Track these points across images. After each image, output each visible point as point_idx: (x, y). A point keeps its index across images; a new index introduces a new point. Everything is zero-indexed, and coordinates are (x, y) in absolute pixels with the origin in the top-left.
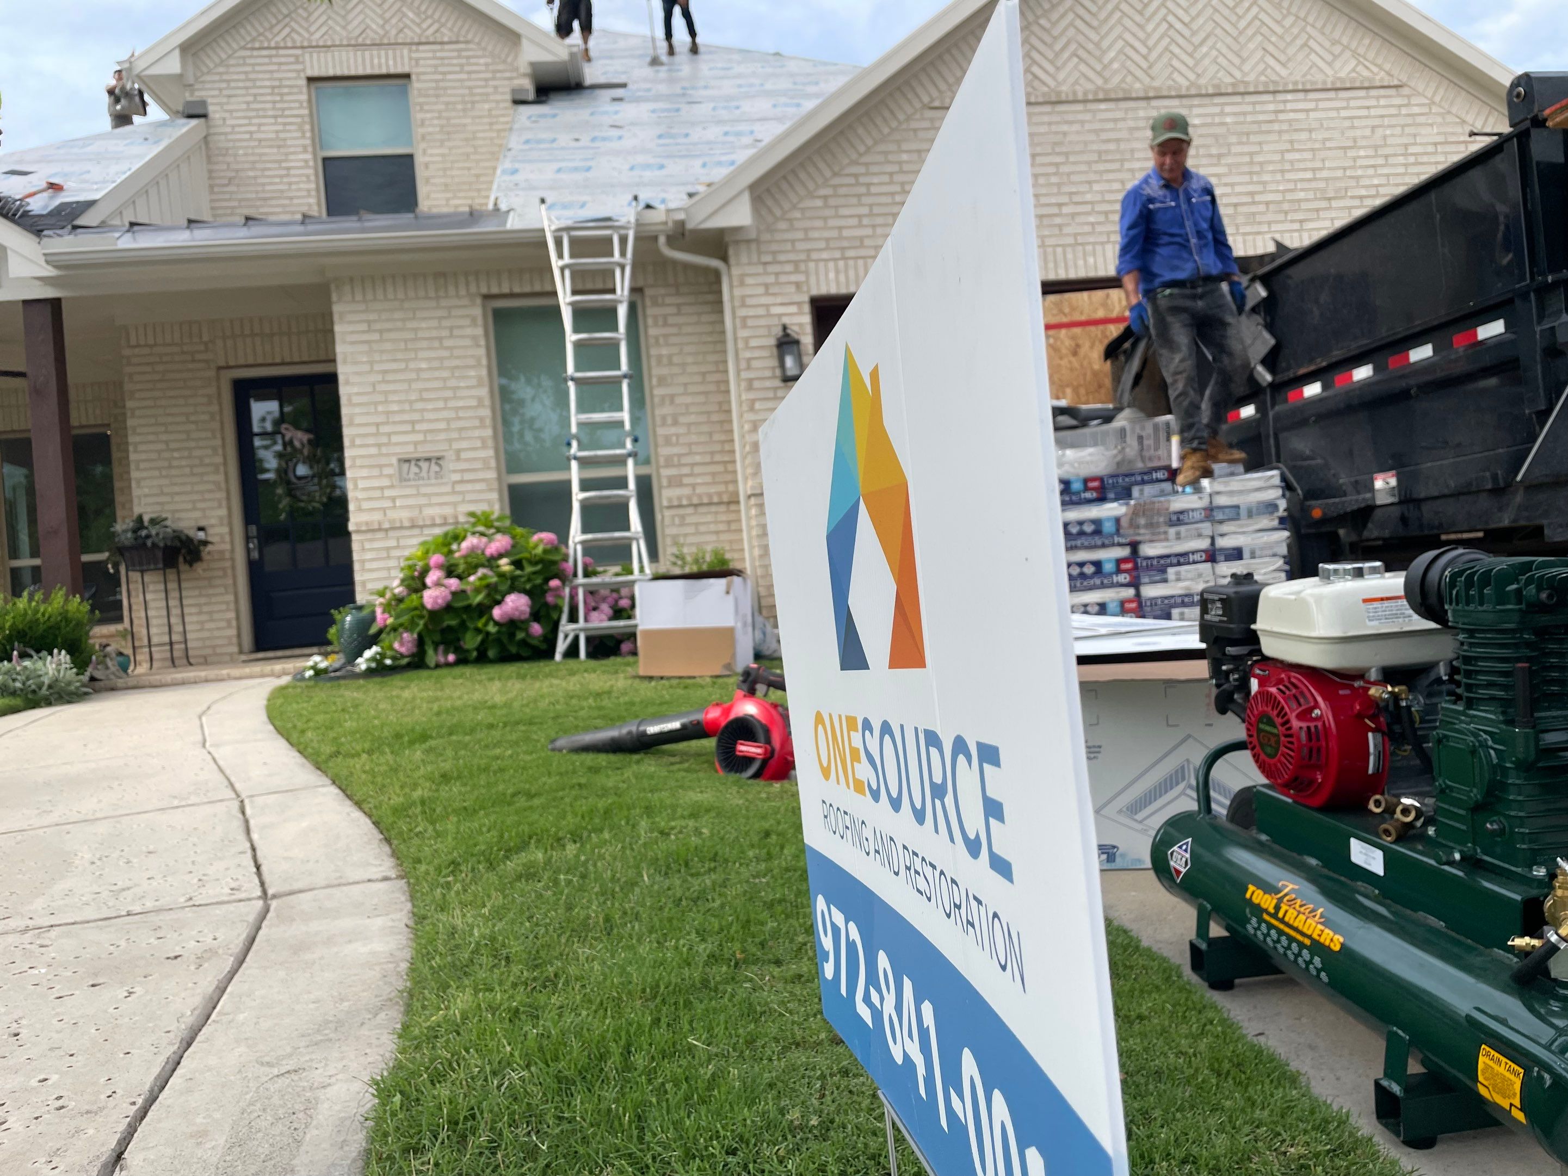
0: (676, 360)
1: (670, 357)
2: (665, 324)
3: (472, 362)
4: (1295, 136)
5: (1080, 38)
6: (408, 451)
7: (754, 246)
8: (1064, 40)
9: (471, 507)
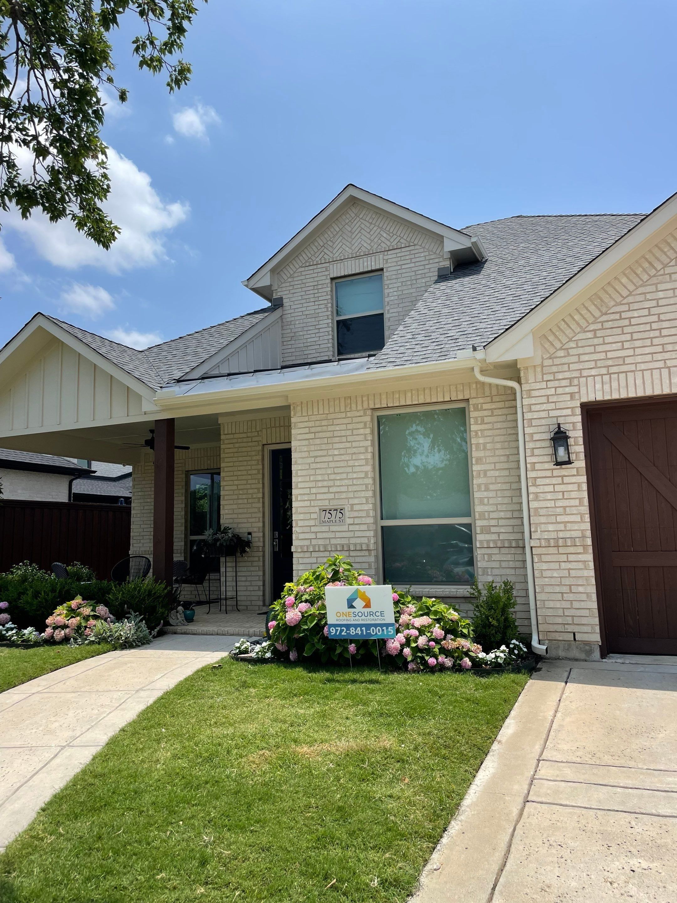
0: (489, 446)
1: (485, 444)
2: (483, 423)
3: (362, 450)
6: (325, 505)
7: (539, 369)
9: (358, 541)
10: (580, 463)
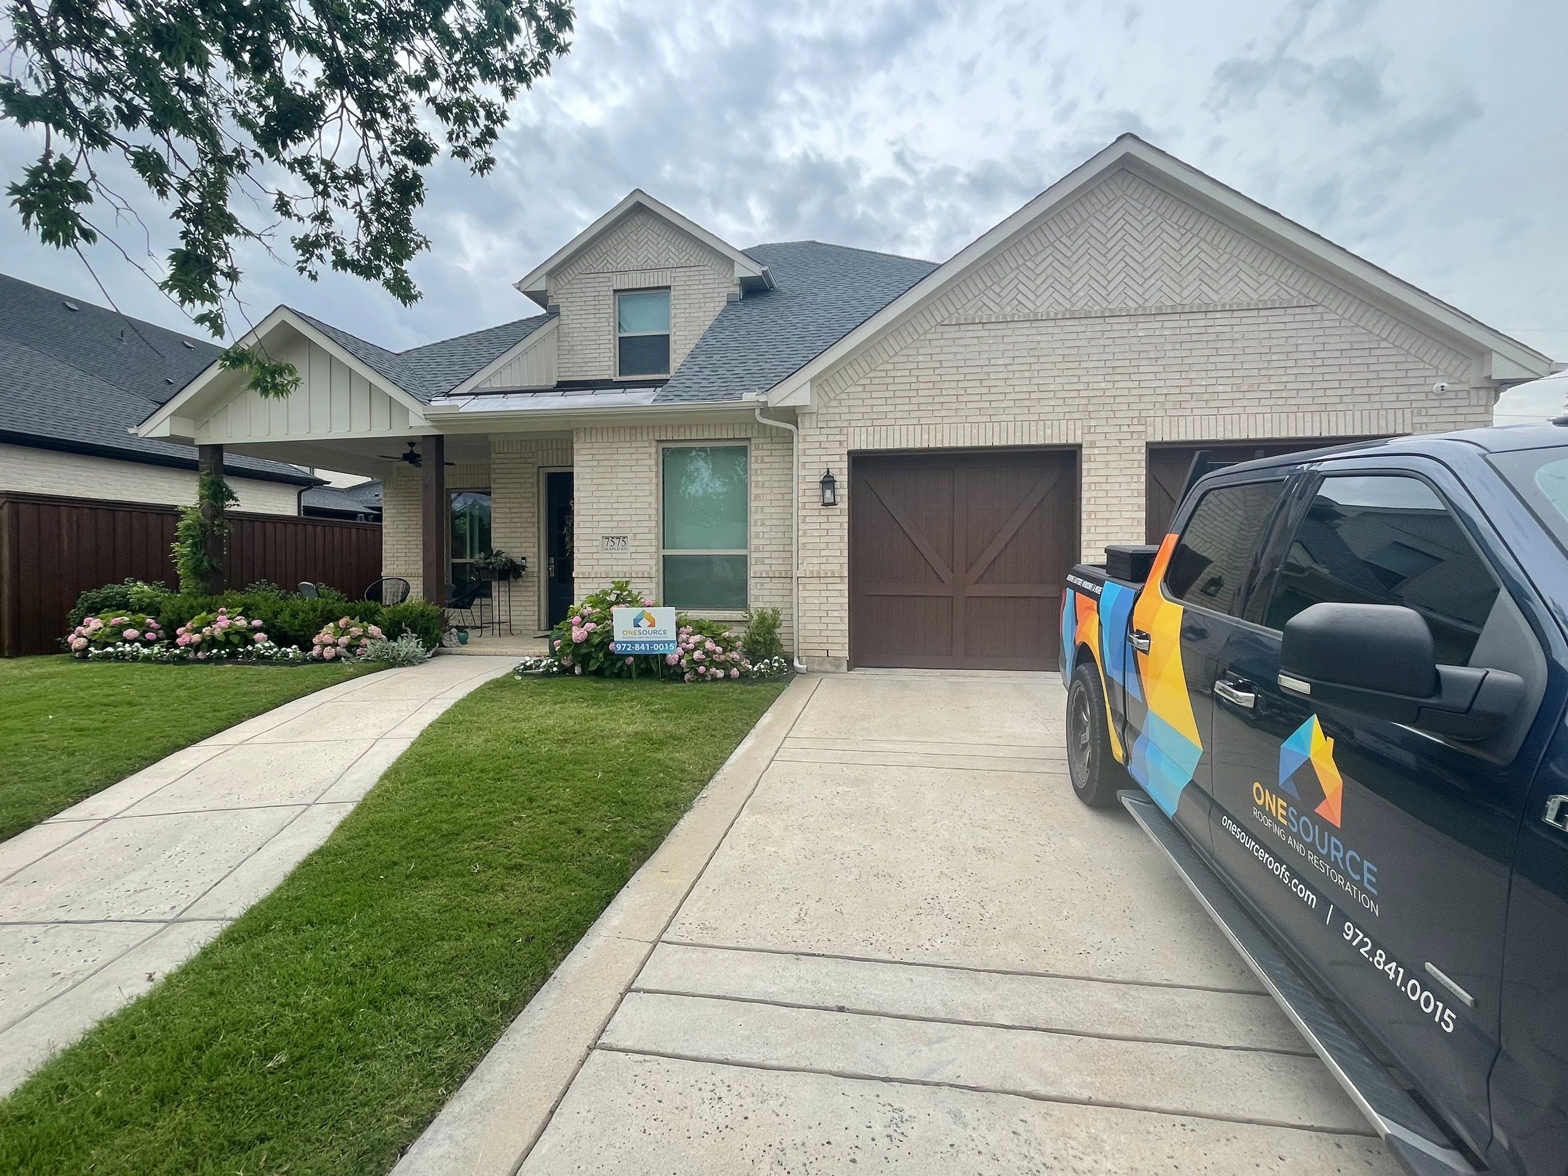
0: (767, 484)
1: (763, 482)
2: (762, 462)
6: (609, 532)
7: (814, 416)
9: (640, 568)
10: (844, 505)
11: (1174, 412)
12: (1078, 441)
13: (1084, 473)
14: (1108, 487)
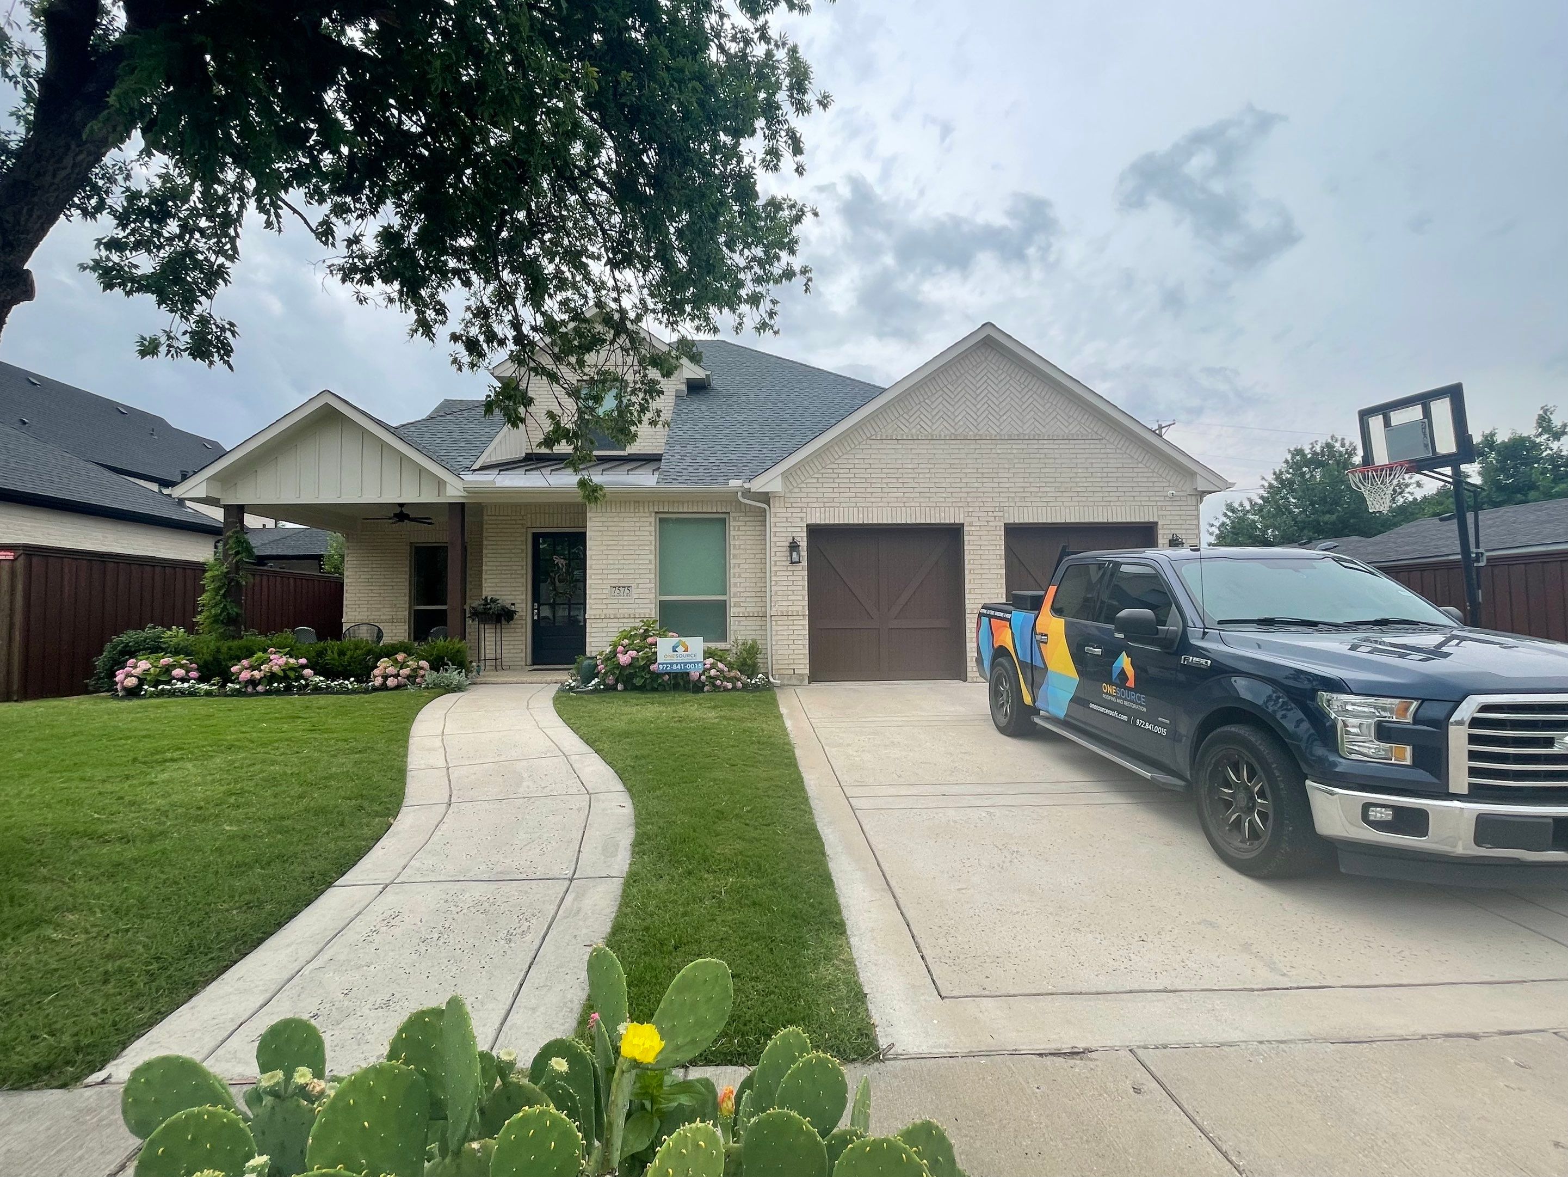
0: (742, 547)
1: (740, 545)
2: (739, 530)
3: (648, 543)
4: (1046, 461)
5: (945, 409)
6: (616, 583)
7: (782, 499)
8: (936, 410)
9: (642, 611)
10: (805, 563)
11: (1020, 504)
12: (962, 522)
13: (966, 543)
14: (981, 552)
